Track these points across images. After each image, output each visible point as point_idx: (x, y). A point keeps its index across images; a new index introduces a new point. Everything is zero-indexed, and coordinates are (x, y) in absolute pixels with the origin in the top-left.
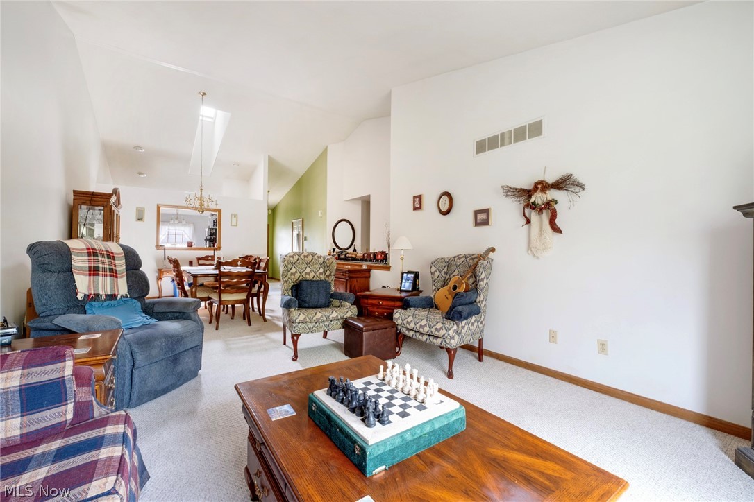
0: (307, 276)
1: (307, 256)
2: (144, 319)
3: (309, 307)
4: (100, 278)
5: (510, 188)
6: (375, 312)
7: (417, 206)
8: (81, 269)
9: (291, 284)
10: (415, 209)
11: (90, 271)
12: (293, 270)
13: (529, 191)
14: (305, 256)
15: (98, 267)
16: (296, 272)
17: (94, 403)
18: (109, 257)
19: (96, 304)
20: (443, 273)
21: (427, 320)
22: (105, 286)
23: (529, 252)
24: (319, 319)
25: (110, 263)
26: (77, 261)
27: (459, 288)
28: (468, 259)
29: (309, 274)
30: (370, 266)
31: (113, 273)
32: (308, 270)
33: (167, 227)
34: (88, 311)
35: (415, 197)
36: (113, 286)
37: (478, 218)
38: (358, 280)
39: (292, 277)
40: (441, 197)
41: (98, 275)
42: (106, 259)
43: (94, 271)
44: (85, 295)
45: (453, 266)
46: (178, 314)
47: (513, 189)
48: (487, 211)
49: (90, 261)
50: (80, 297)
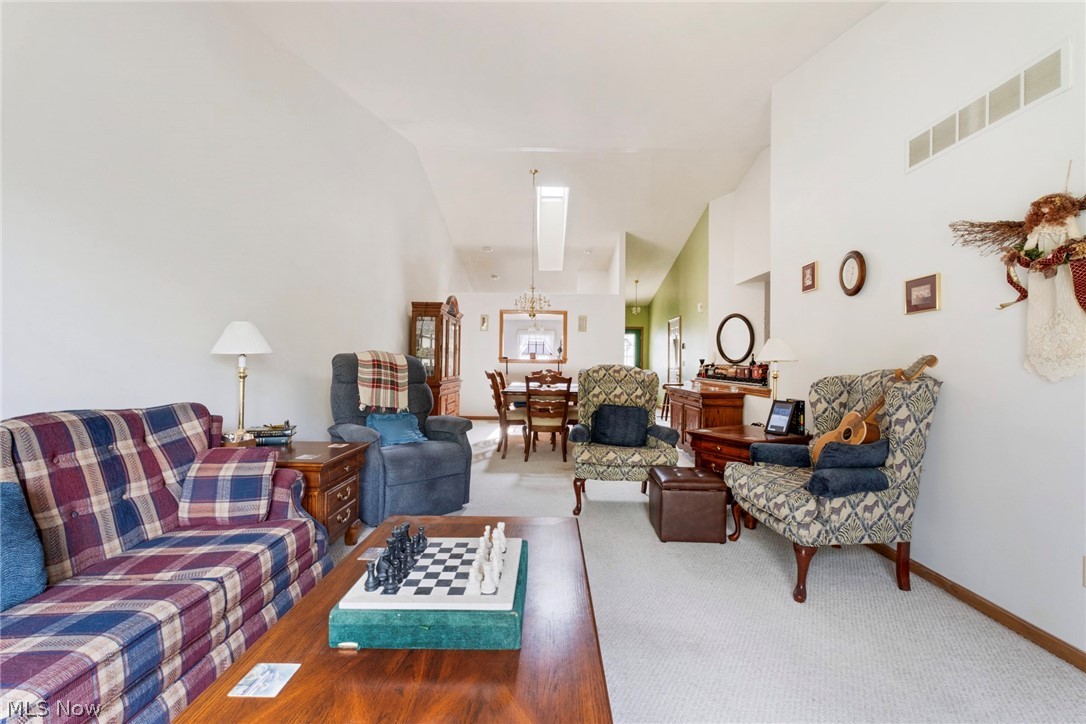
0: (617, 400)
1: (618, 372)
2: (418, 436)
3: (610, 444)
4: (382, 390)
5: (972, 225)
6: (711, 462)
7: (808, 282)
8: (364, 380)
9: (592, 409)
10: (806, 288)
11: (373, 382)
12: (597, 390)
13: (1020, 225)
14: (615, 371)
15: (381, 379)
16: (601, 393)
17: (291, 505)
18: (392, 369)
19: (377, 416)
20: (835, 405)
21: (766, 487)
22: (385, 398)
23: (1026, 366)
24: (612, 462)
25: (392, 376)
26: (363, 373)
27: (855, 436)
28: (885, 380)
29: (619, 396)
30: (745, 389)
31: (394, 386)
32: (618, 391)
33: (527, 336)
34: (368, 423)
35: (805, 268)
36: (394, 399)
37: (914, 297)
38: (721, 410)
39: (595, 399)
40: (844, 263)
41: (380, 387)
42: (389, 372)
43: (376, 383)
44: (367, 407)
45: (857, 392)
46: (448, 435)
47: (980, 226)
48: (930, 281)
49: (374, 374)
50: (362, 408)
